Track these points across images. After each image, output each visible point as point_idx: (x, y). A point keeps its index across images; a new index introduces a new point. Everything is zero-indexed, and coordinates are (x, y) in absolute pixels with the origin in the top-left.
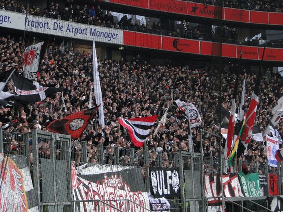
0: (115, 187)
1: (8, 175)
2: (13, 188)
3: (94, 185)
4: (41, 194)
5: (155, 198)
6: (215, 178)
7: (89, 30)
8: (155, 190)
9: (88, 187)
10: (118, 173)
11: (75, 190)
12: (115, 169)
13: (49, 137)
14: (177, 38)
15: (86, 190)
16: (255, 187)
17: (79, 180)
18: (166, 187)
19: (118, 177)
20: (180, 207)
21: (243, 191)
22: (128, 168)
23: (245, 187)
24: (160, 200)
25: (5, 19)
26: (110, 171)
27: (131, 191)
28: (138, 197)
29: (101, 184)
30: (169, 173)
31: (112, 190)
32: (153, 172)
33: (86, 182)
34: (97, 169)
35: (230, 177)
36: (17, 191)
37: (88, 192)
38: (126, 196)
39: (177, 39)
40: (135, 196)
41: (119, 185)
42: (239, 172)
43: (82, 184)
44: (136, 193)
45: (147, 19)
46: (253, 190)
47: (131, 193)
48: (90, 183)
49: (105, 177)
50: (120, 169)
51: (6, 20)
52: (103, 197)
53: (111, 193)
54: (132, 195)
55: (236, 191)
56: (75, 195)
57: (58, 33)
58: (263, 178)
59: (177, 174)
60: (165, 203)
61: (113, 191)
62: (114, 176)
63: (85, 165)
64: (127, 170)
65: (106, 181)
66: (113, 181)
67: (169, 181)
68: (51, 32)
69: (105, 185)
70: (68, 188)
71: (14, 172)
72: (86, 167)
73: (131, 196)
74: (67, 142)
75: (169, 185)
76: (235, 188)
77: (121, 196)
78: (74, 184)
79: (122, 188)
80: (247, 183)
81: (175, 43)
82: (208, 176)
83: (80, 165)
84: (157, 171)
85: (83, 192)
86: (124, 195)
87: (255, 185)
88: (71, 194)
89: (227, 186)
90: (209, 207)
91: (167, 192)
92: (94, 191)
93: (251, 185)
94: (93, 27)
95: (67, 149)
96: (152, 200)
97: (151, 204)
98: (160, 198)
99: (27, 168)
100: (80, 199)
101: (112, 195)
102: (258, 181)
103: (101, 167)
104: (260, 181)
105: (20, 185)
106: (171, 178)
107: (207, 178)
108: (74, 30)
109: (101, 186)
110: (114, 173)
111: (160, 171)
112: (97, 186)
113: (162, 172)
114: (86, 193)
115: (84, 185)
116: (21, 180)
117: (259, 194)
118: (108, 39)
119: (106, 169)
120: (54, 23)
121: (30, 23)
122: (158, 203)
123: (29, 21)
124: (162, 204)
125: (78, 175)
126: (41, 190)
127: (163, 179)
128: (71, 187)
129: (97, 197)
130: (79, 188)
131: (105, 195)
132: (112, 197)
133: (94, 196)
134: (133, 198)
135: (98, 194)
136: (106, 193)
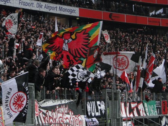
0: (63, 113)
3: (50, 112)
5: (89, 118)
6: (128, 104)
7: (58, 7)
8: (89, 114)
9: (45, 114)
10: (65, 104)
12: (63, 102)
14: (111, 12)
15: (44, 116)
16: (153, 109)
17: (40, 110)
18: (97, 111)
19: (66, 107)
20: (105, 123)
21: (145, 112)
23: (147, 109)
24: (92, 120)
26: (60, 104)
27: (74, 115)
29: (55, 112)
30: (98, 103)
33: (45, 111)
34: (52, 102)
35: (138, 103)
37: (46, 118)
38: (70, 118)
40: (76, 118)
41: (66, 112)
42: (143, 100)
43: (41, 112)
44: (77, 116)
46: (152, 111)
47: (74, 116)
48: (47, 112)
49: (57, 107)
50: (67, 102)
51: (8, 2)
52: (55, 119)
53: (60, 117)
54: (74, 117)
55: (141, 112)
56: (36, 119)
58: (158, 103)
60: (96, 121)
61: (62, 116)
62: (63, 106)
63: (44, 100)
64: (71, 102)
65: (58, 110)
66: (62, 109)
67: (99, 108)
68: (35, 9)
69: (57, 112)
72: (45, 102)
73: (73, 118)
74: (32, 87)
75: (99, 110)
76: (140, 110)
77: (67, 118)
79: (68, 113)
80: (148, 107)
81: (110, 16)
82: (123, 103)
83: (40, 101)
84: (91, 102)
85: (42, 118)
87: (153, 108)
88: (34, 120)
89: (135, 109)
90: (124, 122)
91: (98, 114)
92: (50, 116)
93: (150, 108)
94: (61, 6)
95: (32, 91)
96: (87, 120)
97: (86, 122)
98: (93, 119)
100: (40, 123)
101: (61, 119)
102: (155, 105)
103: (54, 101)
104: (156, 105)
105: (0, 116)
106: (100, 105)
107: (123, 104)
108: (49, 7)
110: (63, 105)
111: (93, 102)
112: (52, 113)
114: (44, 118)
115: (43, 113)
116: (1, 113)
117: (156, 113)
118: (70, 13)
119: (57, 103)
120: (37, 3)
121: (22, 4)
122: (91, 122)
123: (22, 2)
124: (93, 122)
125: (39, 107)
127: (95, 107)
128: (35, 115)
129: (51, 120)
130: (39, 115)
131: (56, 118)
132: (61, 120)
133: (50, 120)
134: (75, 120)
135: (52, 118)
136: (57, 117)
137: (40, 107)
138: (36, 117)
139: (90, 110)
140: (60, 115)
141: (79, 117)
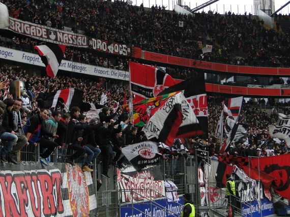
0: (145, 179)
2: (80, 184)
3: (131, 178)
9: (127, 180)
11: (119, 182)
15: (126, 181)
17: (122, 176)
19: (147, 172)
24: (171, 185)
27: (155, 180)
28: (158, 184)
29: (136, 177)
33: (127, 177)
36: (82, 185)
38: (151, 183)
40: (156, 183)
43: (123, 178)
44: (157, 181)
48: (129, 177)
51: (83, 69)
52: (136, 185)
53: (142, 183)
57: (114, 77)
61: (143, 181)
64: (152, 168)
65: (139, 175)
66: (144, 175)
68: (110, 76)
69: (138, 178)
70: (115, 182)
73: (154, 183)
77: (148, 183)
78: (118, 179)
79: (150, 178)
82: (201, 169)
85: (124, 183)
88: (116, 186)
92: (131, 182)
97: (166, 188)
100: (122, 188)
105: (84, 182)
108: (123, 75)
110: (144, 170)
112: (133, 179)
114: (126, 184)
115: (125, 178)
120: (112, 71)
123: (97, 70)
128: (117, 180)
129: (133, 186)
130: (121, 181)
132: (142, 185)
133: (131, 185)
134: (155, 185)
135: (134, 184)
136: (138, 183)
137: (122, 173)
140: (141, 180)
141: (160, 183)
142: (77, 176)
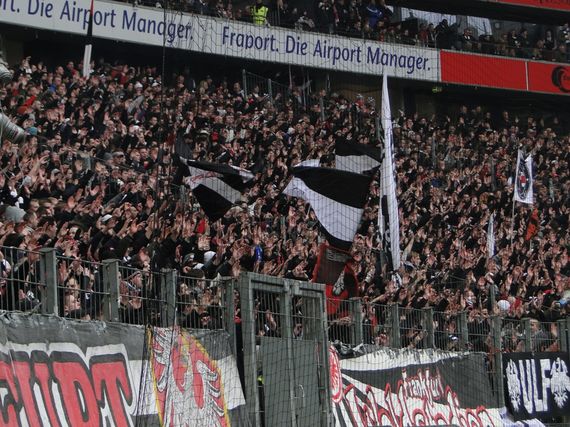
0: (425, 399)
1: (188, 373)
3: (379, 393)
4: (262, 416)
5: (515, 421)
7: (364, 51)
8: (515, 404)
9: (365, 399)
10: (432, 367)
11: (337, 405)
12: (425, 358)
13: (279, 290)
15: (362, 405)
18: (540, 397)
19: (433, 375)
22: (454, 355)
24: (526, 426)
25: (179, 31)
26: (415, 363)
27: (462, 406)
28: (479, 420)
29: (395, 391)
30: (545, 364)
31: (419, 404)
32: (511, 364)
33: (362, 387)
34: (386, 356)
36: (207, 409)
37: (366, 410)
38: (452, 417)
39: (561, 67)
40: (471, 418)
41: (435, 393)
43: (352, 390)
44: (474, 411)
45: (493, 25)
47: (463, 412)
48: (369, 390)
49: (405, 375)
50: (437, 357)
51: (180, 34)
52: (400, 420)
53: (417, 412)
54: (464, 415)
56: (337, 418)
57: (295, 59)
59: (565, 367)
61: (421, 408)
62: (424, 374)
64: (451, 359)
65: (405, 385)
66: (421, 384)
67: (546, 383)
68: (280, 57)
69: (404, 394)
70: (322, 403)
71: (201, 367)
72: (361, 352)
73: (462, 417)
74: (317, 299)
75: (545, 392)
77: (440, 417)
78: (334, 392)
79: (442, 400)
81: (557, 75)
84: (521, 362)
85: (354, 409)
86: (446, 416)
88: (329, 416)
91: (542, 406)
92: (379, 408)
94: (374, 46)
95: (318, 313)
96: (509, 424)
98: (529, 422)
99: (229, 358)
101: (419, 417)
103: (393, 353)
105: (216, 395)
106: (548, 375)
108: (332, 51)
109: (394, 396)
110: (423, 367)
111: (528, 361)
112: (386, 396)
113: (530, 364)
114: (363, 412)
115: (358, 393)
116: (216, 385)
118: (407, 69)
119: (406, 359)
120: (288, 37)
121: (235, 37)
123: (233, 35)
126: (262, 407)
127: (535, 379)
128: (329, 397)
129: (386, 421)
130: (345, 401)
131: (403, 415)
132: (420, 421)
133: (380, 420)
134: (467, 422)
135: (389, 414)
136: (405, 411)
138: (334, 405)
139: (518, 390)
140: (415, 404)
141: (483, 416)
142: (189, 373)
